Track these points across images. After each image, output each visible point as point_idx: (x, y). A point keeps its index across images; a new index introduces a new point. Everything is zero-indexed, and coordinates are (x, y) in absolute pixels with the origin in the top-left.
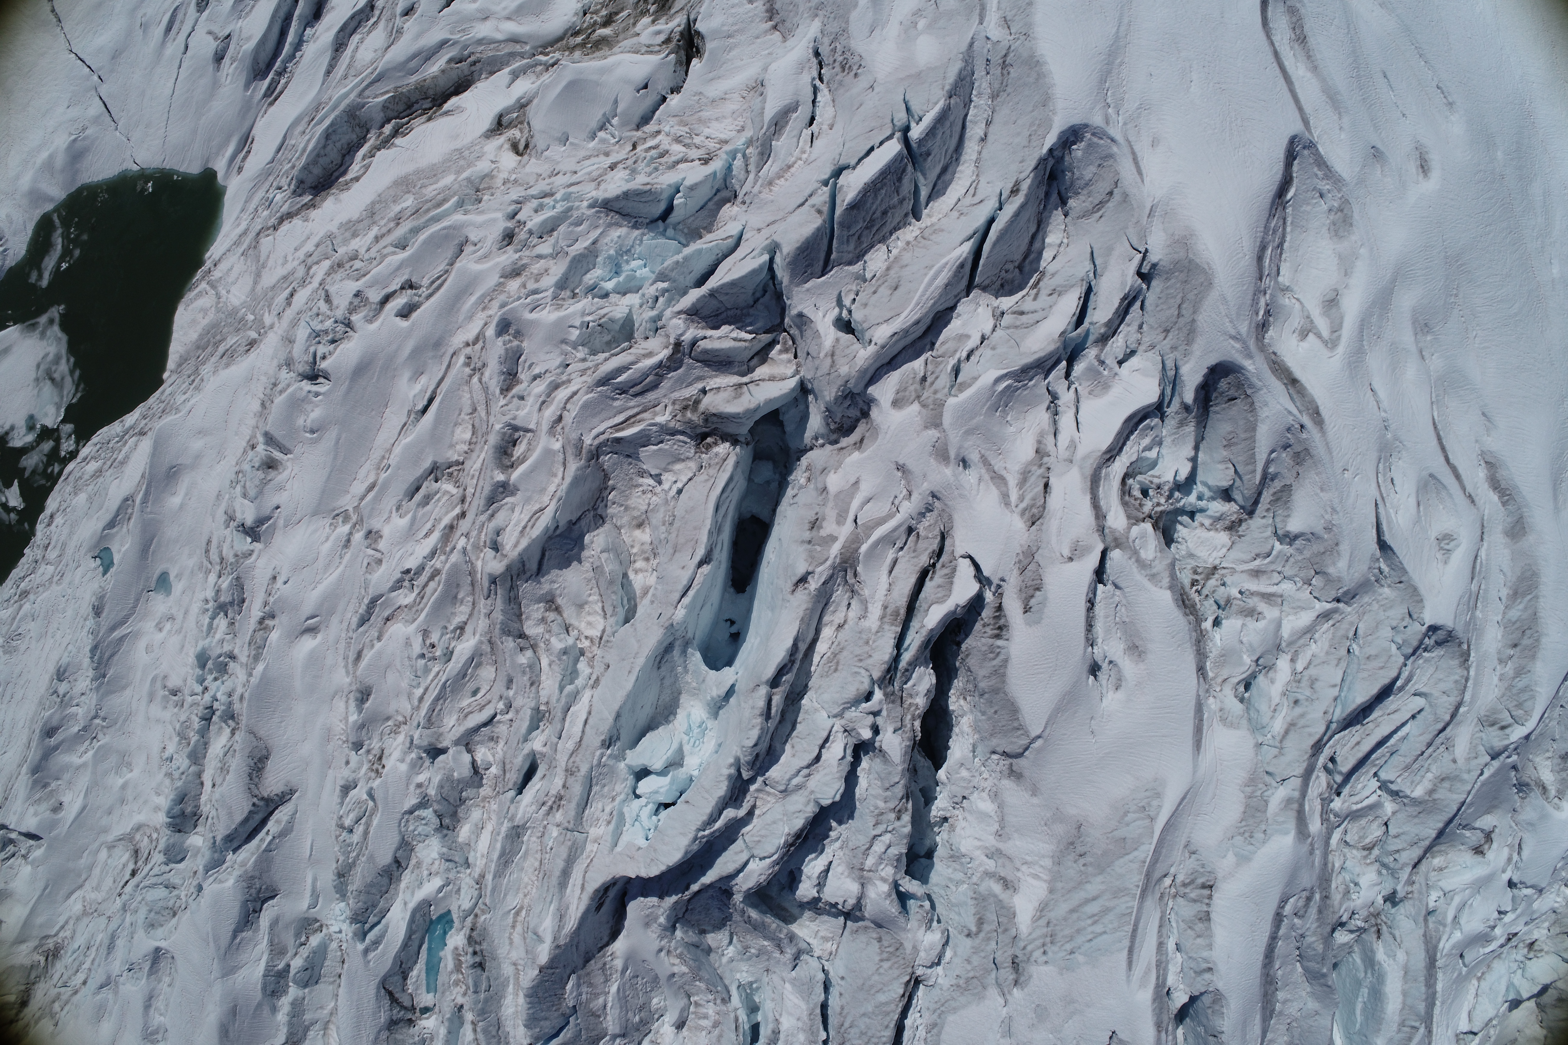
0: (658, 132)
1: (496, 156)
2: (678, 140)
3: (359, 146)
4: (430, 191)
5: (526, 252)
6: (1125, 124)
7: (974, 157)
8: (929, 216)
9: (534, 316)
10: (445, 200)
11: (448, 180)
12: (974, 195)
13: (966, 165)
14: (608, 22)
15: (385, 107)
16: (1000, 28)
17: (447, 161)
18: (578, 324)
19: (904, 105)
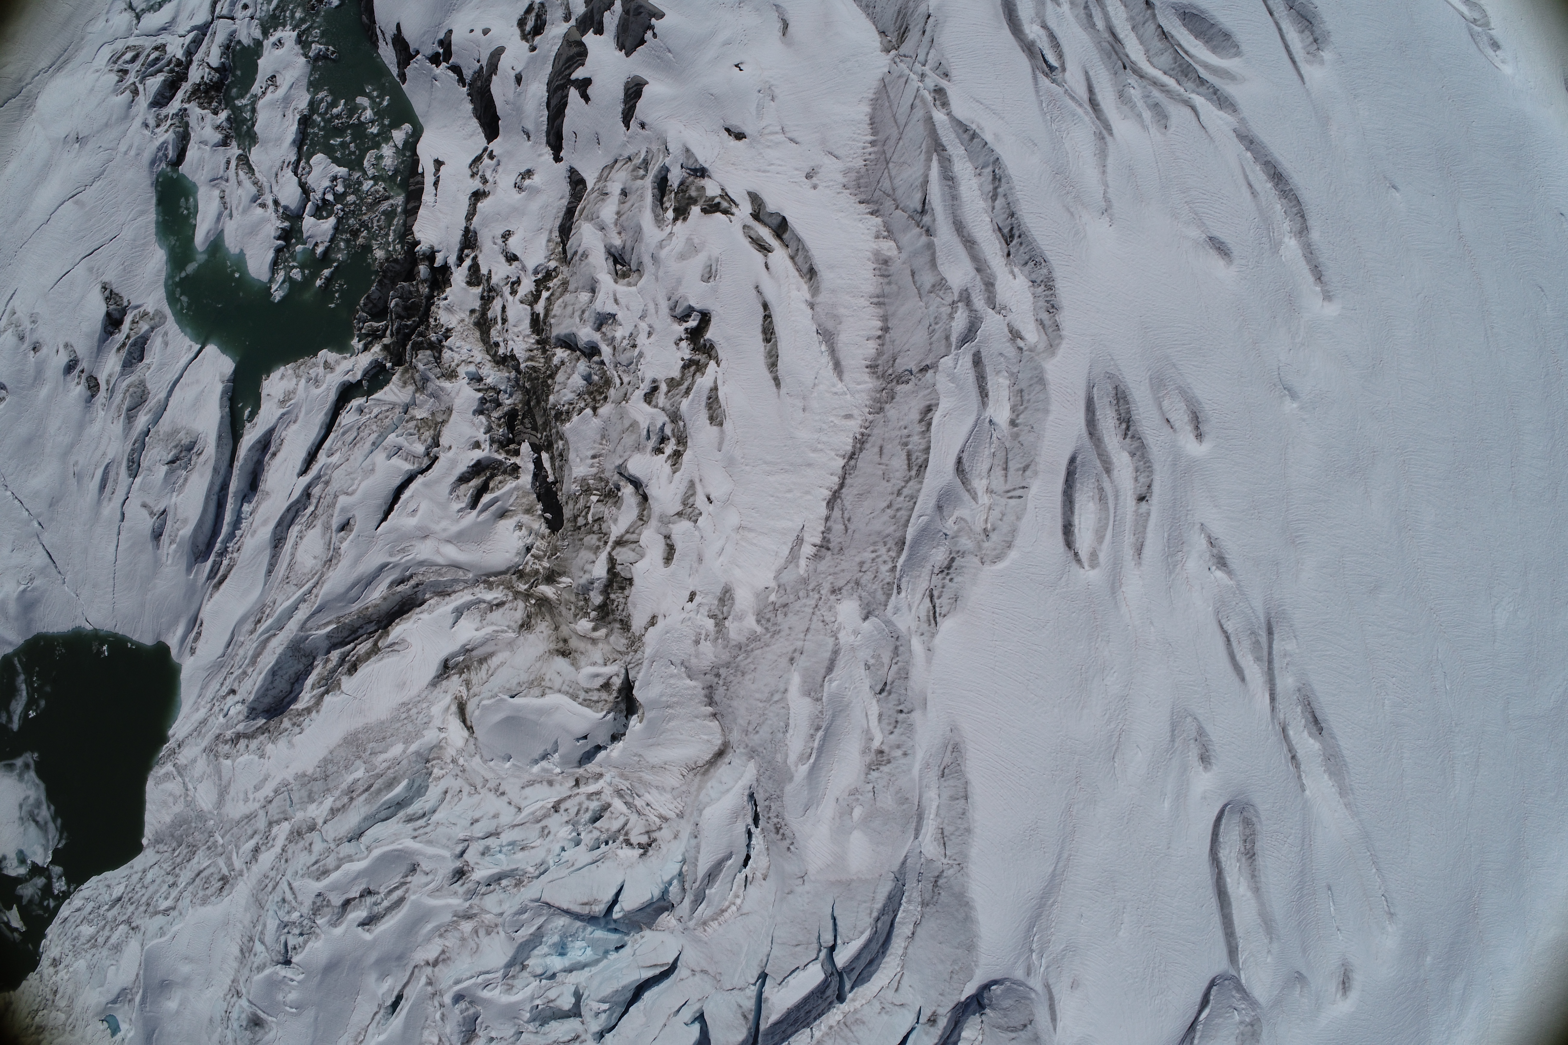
0: (601, 775)
1: (443, 722)
2: (619, 793)
3: (307, 672)
4: (381, 761)
5: (476, 901)
6: (1047, 967)
7: (900, 952)
8: (853, 1000)
9: (486, 994)
10: (396, 781)
11: (396, 750)
12: (897, 990)
13: (892, 958)
14: (551, 578)
15: (329, 636)
16: (935, 843)
17: (395, 719)
18: (528, 1009)
19: (831, 922)
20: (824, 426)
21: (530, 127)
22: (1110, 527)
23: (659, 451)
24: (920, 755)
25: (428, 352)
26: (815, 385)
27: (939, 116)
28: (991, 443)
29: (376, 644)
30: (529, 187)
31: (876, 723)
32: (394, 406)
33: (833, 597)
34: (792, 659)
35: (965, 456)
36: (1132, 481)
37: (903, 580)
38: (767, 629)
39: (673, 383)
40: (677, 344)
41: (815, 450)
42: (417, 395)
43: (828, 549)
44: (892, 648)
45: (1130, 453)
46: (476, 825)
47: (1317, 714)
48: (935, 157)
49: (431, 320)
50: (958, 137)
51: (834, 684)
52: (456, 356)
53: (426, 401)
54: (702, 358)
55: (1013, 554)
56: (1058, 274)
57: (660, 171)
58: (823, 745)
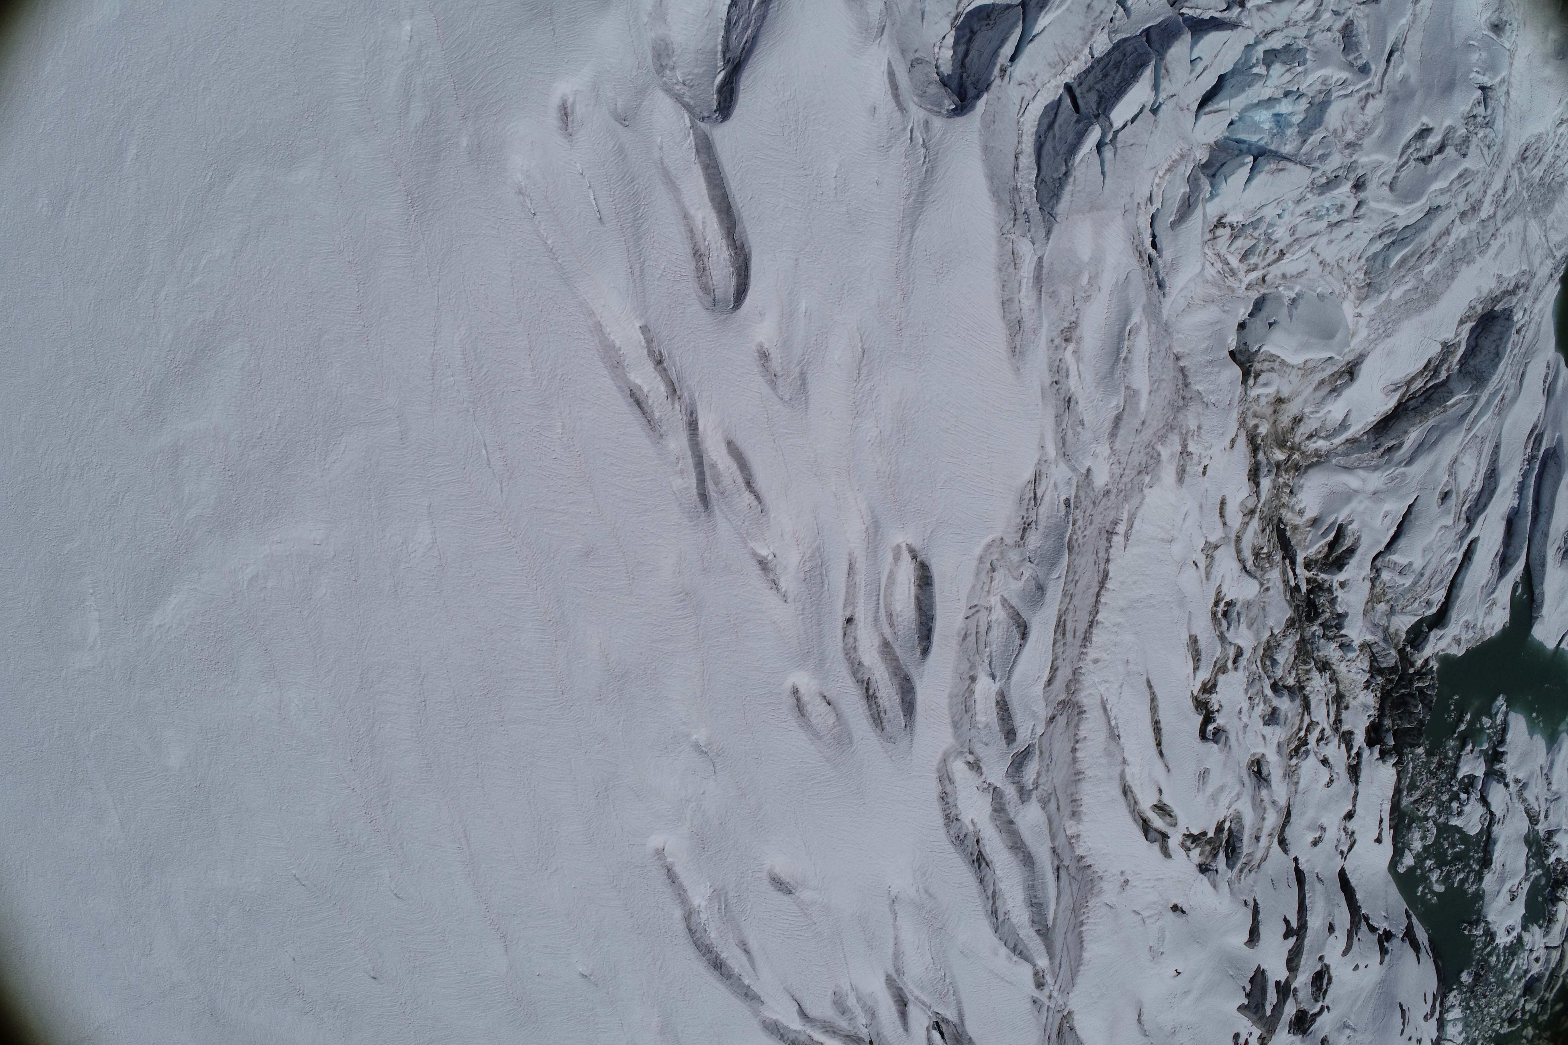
0: (1248, 289)
2: (1234, 274)
3: (1465, 358)
4: (1410, 282)
5: (1348, 162)
6: (904, 129)
7: (1024, 138)
8: (1058, 87)
9: (1343, 74)
10: (1399, 266)
11: (1397, 293)
12: (1023, 99)
13: (1030, 132)
15: (1451, 394)
16: (1021, 254)
17: (1397, 322)
18: (1309, 63)
19: (1106, 169)
20: (1113, 649)
21: (1318, 886)
22: (882, 589)
23: (1230, 604)
24: (1043, 342)
25: (1383, 666)
26: (1121, 687)
27: (1043, 962)
28: (991, 655)
29: (1408, 388)
30: (1315, 830)
31: (1071, 368)
32: (1402, 612)
33: (1109, 487)
34: (1143, 423)
35: (1018, 641)
36: (858, 637)
37: (1063, 513)
38: (1153, 449)
39: (1223, 669)
40: (1221, 706)
41: (1119, 625)
42: (1386, 624)
43: (1107, 531)
44: (1068, 444)
45: (863, 665)
46: (1347, 233)
47: (639, 411)
48: (1050, 923)
49: (1379, 695)
50: (1025, 945)
51: (1114, 404)
52: (1359, 665)
53: (1380, 619)
54: (1202, 697)
55: (978, 551)
56: (942, 831)
57: (1235, 864)
58: (1119, 343)
